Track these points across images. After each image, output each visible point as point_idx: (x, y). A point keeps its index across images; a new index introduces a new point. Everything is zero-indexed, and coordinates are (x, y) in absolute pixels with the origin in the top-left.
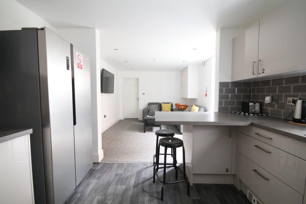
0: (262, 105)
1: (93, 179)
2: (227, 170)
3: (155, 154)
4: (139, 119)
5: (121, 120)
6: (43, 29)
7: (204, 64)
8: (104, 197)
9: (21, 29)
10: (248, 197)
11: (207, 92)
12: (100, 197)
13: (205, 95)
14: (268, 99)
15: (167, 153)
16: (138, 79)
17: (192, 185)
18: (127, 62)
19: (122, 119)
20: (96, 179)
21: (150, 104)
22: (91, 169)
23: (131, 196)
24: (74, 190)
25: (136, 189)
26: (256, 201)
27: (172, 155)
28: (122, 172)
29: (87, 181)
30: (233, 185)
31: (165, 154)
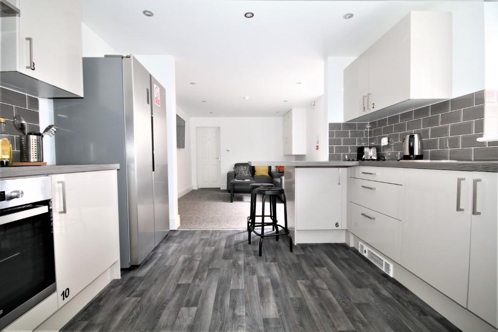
0: (378, 149)
1: (172, 243)
2: (337, 225)
3: (249, 216)
4: (221, 189)
5: (193, 190)
6: (128, 57)
7: (314, 105)
8: (190, 256)
9: (103, 56)
10: (359, 251)
11: (318, 143)
12: (186, 256)
13: (316, 148)
14: (384, 142)
15: (265, 215)
16: (219, 128)
17: (295, 244)
18: (205, 102)
19: (196, 188)
20: (176, 243)
21: (237, 165)
22: (167, 235)
23: (224, 254)
24: (152, 251)
25: (228, 249)
26: (367, 252)
27: (271, 216)
28: (209, 237)
29: (166, 245)
30: (345, 244)
31: (263, 216)
